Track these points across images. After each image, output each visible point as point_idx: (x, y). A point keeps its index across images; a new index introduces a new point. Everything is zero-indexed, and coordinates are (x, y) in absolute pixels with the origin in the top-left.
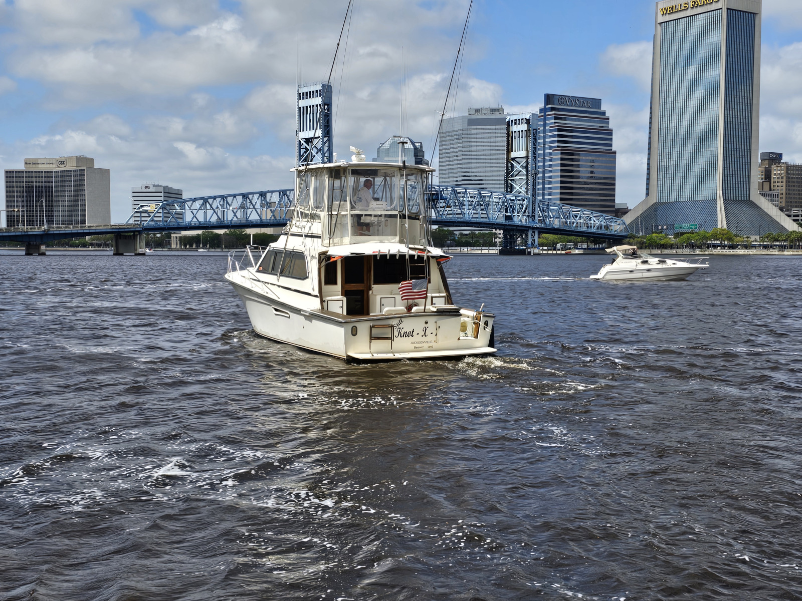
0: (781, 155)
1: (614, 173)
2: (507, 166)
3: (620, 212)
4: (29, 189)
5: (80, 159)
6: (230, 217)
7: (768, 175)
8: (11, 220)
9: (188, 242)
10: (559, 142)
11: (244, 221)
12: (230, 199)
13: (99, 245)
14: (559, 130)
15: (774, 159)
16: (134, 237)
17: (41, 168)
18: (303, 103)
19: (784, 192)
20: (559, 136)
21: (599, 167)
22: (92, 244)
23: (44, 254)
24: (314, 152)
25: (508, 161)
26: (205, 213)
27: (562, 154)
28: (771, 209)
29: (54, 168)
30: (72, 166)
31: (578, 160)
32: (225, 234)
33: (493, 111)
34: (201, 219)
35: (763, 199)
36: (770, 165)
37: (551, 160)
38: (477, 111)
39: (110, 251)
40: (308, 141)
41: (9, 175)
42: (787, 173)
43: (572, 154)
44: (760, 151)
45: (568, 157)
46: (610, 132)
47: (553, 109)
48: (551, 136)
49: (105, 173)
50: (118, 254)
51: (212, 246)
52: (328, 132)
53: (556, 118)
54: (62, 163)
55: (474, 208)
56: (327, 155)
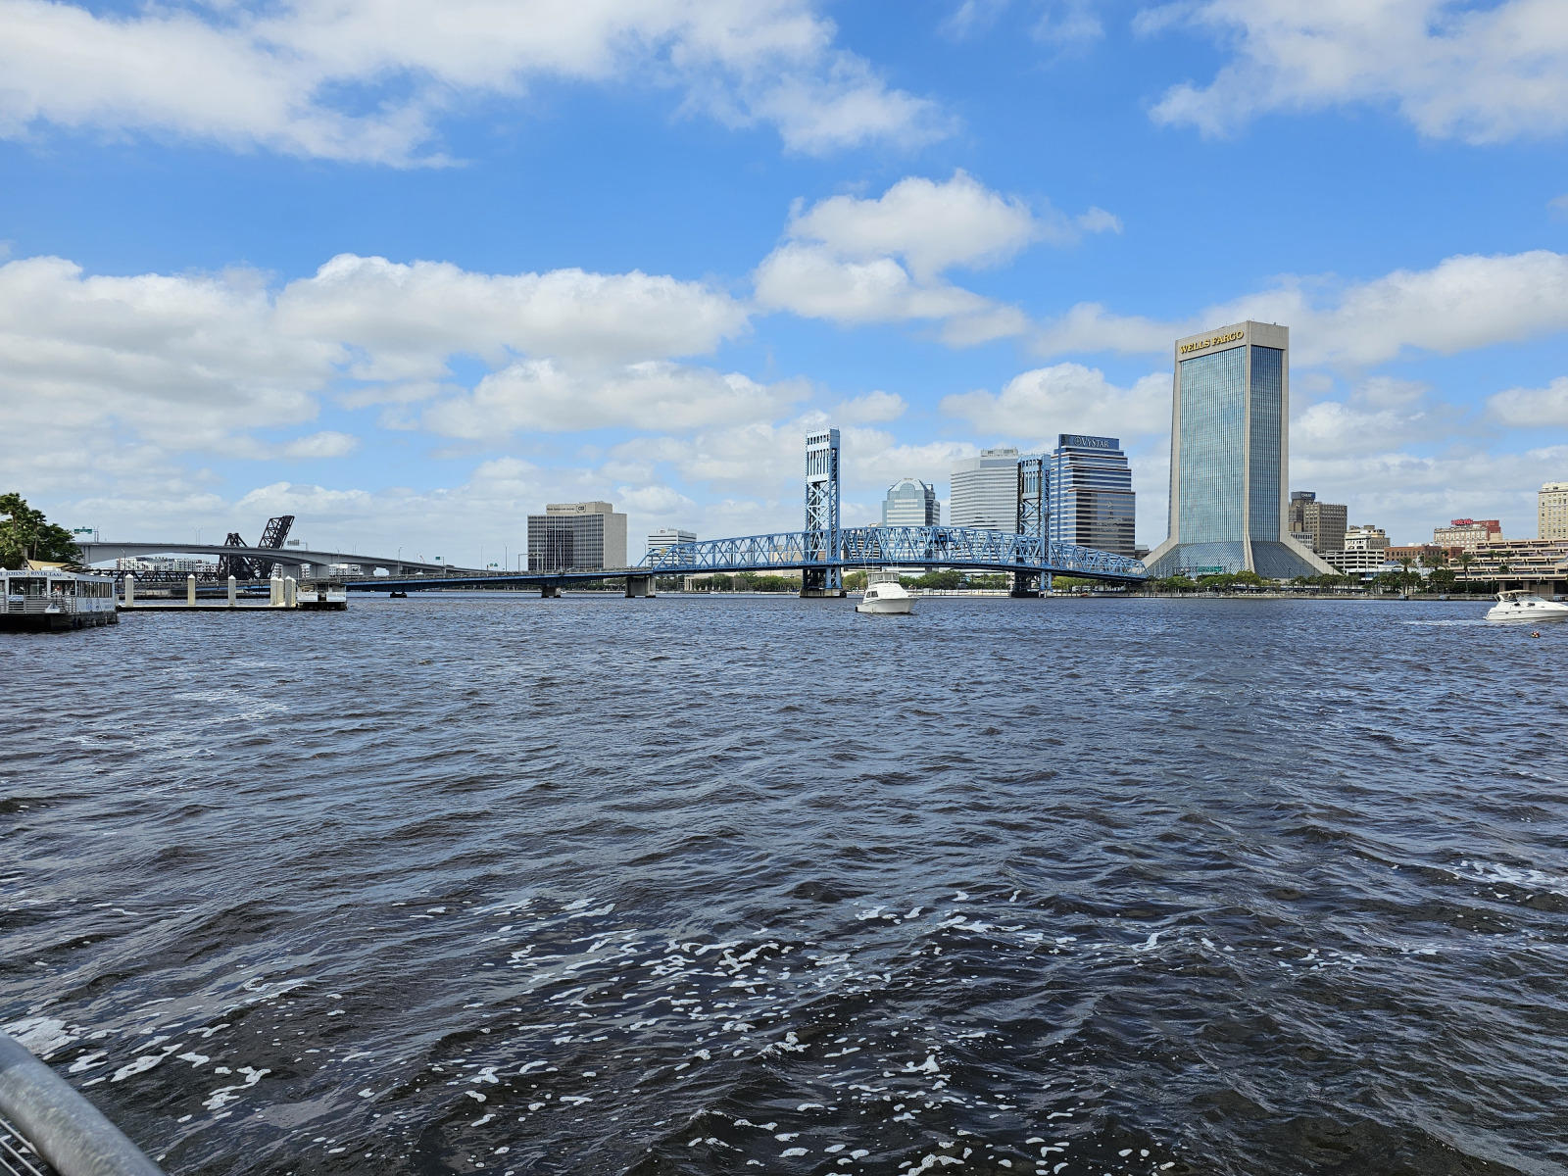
0: (1314, 494)
1: (1134, 514)
2: (1019, 508)
3: (1140, 555)
4: (551, 533)
5: (598, 504)
6: (738, 559)
7: (1300, 517)
8: (532, 564)
9: (700, 585)
10: (1074, 482)
11: (751, 565)
12: (738, 543)
13: (615, 588)
14: (1074, 471)
15: (1307, 498)
16: (646, 580)
17: (562, 513)
18: (812, 448)
19: (1318, 533)
20: (1075, 476)
21: (1118, 508)
22: (608, 587)
23: (559, 597)
24: (822, 495)
25: (1019, 503)
26: (714, 556)
27: (1078, 494)
28: (1303, 551)
29: (573, 513)
30: (590, 511)
31: (1096, 501)
32: (736, 577)
33: (1007, 452)
34: (710, 562)
35: (1294, 540)
36: (1302, 505)
37: (1066, 501)
38: (990, 452)
39: (624, 593)
40: (815, 485)
41: (532, 520)
42: (1321, 513)
43: (1089, 495)
44: (1290, 491)
45: (1084, 499)
46: (1128, 472)
47: (1068, 450)
48: (1066, 477)
49: (622, 518)
50: (629, 596)
51: (723, 589)
52: (835, 477)
53: (1071, 459)
54: (582, 508)
55: (985, 551)
56: (834, 498)
